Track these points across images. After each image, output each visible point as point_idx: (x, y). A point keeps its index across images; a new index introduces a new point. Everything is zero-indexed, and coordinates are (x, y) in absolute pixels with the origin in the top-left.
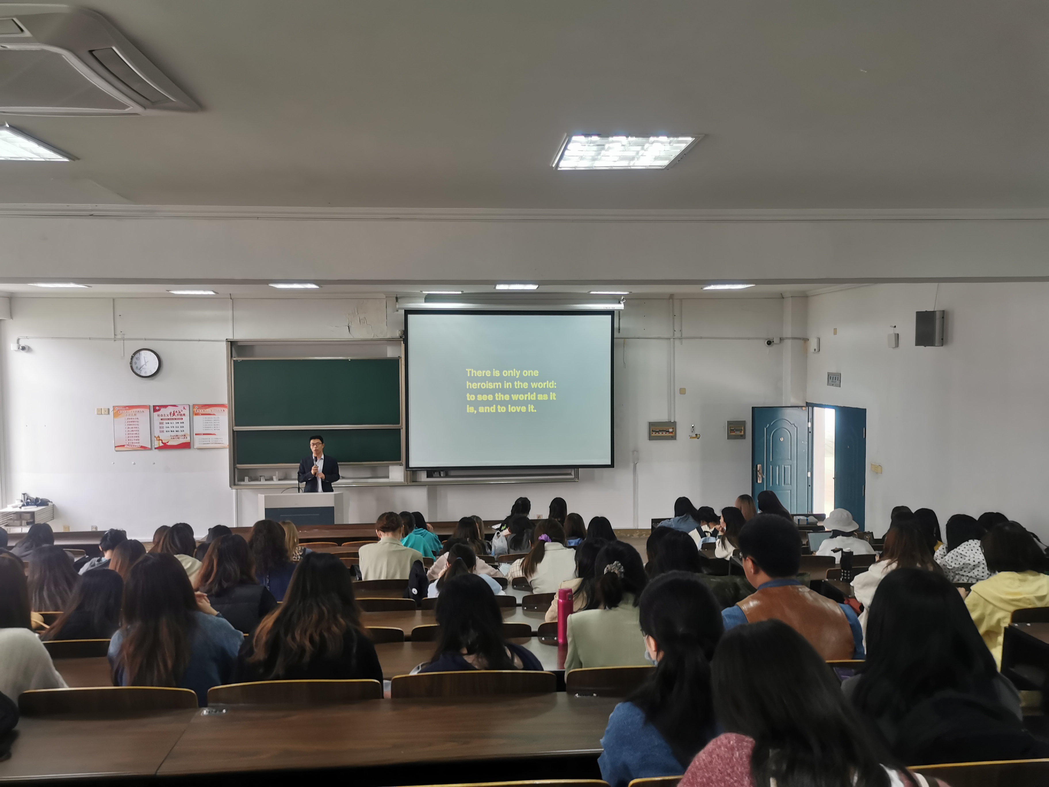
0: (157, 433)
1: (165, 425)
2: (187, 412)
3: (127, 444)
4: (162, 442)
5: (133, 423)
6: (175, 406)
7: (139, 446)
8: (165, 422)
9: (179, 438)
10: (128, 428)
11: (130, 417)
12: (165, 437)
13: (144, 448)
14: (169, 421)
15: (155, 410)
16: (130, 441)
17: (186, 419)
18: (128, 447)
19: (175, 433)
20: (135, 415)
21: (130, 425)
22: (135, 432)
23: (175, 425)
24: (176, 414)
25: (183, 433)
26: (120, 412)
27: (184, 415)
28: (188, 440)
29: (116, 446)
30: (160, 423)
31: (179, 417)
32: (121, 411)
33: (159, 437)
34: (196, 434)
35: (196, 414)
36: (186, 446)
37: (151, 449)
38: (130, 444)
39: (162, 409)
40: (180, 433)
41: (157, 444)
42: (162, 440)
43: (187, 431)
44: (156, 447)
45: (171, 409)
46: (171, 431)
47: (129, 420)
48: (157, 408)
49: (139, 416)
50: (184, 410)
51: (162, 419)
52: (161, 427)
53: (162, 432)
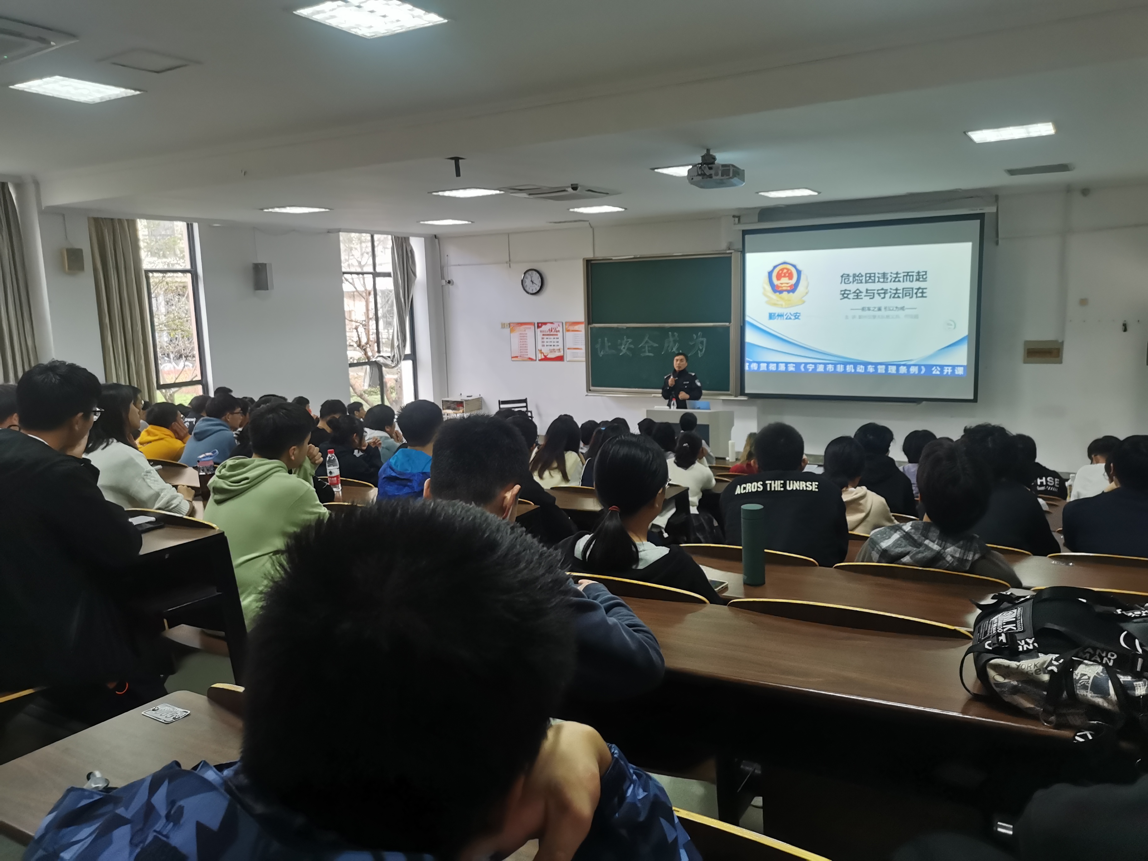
0: (539, 347)
1: (545, 340)
2: (560, 329)
3: (520, 355)
6: (552, 323)
7: (528, 357)
8: (545, 337)
9: (555, 352)
11: (522, 333)
12: (546, 350)
13: (531, 359)
14: (548, 337)
15: (538, 327)
16: (522, 353)
17: (560, 335)
18: (520, 358)
19: (552, 348)
20: (525, 331)
21: (521, 338)
22: (525, 346)
23: (552, 340)
24: (553, 330)
25: (558, 348)
26: (514, 328)
27: (559, 331)
28: (561, 354)
29: (513, 356)
30: (543, 338)
31: (555, 333)
33: (541, 350)
34: (568, 349)
35: (568, 331)
36: (560, 358)
37: (536, 360)
39: (544, 326)
40: (556, 348)
41: (540, 356)
42: (543, 353)
43: (561, 346)
44: (540, 358)
45: (548, 327)
46: (550, 346)
48: (540, 325)
49: (527, 331)
50: (558, 327)
51: (543, 335)
52: (543, 342)
53: (543, 346)
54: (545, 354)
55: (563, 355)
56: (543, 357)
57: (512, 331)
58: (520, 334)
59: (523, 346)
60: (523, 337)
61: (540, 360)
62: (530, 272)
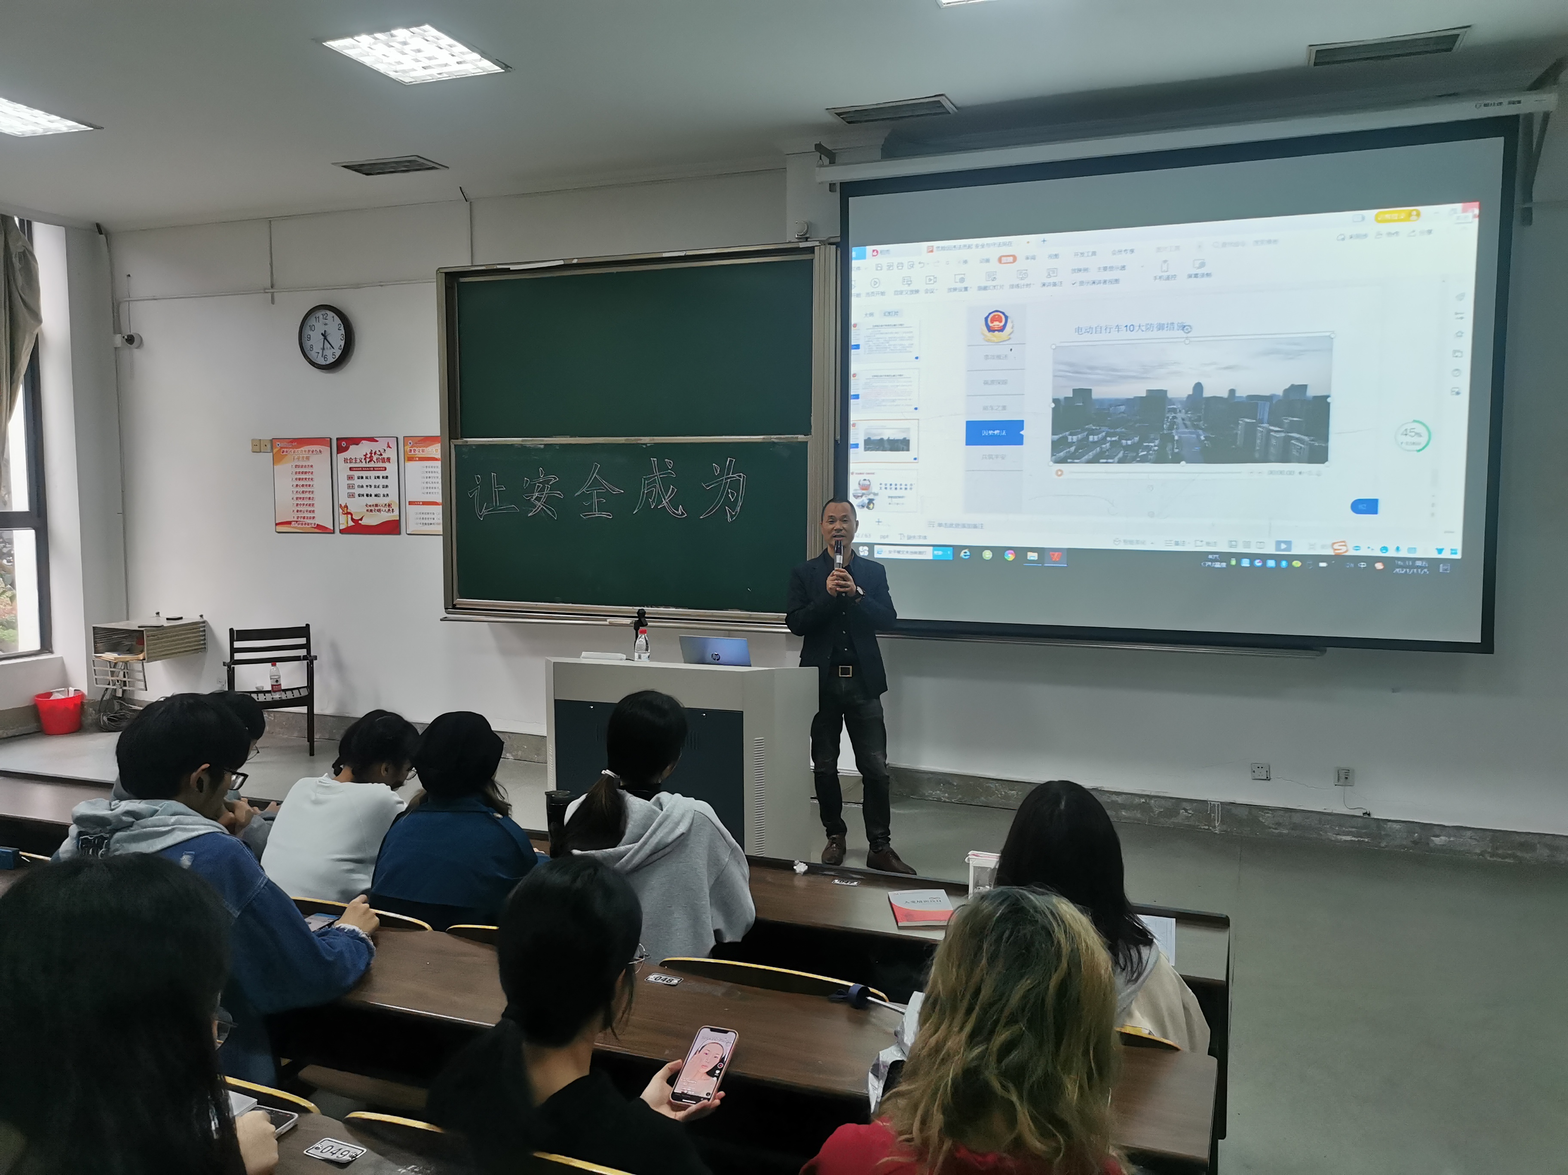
0: (343, 500)
1: (356, 482)
2: (391, 454)
3: (295, 519)
4: (352, 519)
5: (304, 476)
6: (372, 439)
7: (315, 524)
8: (356, 474)
9: (379, 511)
10: (297, 485)
11: (300, 463)
12: (357, 506)
13: (321, 529)
14: (364, 474)
15: (341, 450)
16: (300, 515)
17: (392, 468)
18: (296, 525)
19: (373, 501)
20: (308, 458)
21: (300, 479)
22: (307, 495)
23: (373, 482)
24: (375, 459)
25: (386, 501)
26: (283, 452)
27: (389, 459)
28: (394, 516)
29: (277, 522)
30: (350, 478)
31: (381, 465)
32: (285, 450)
33: (346, 507)
34: (411, 503)
35: (411, 459)
36: (392, 528)
37: (333, 532)
38: (299, 520)
39: (352, 448)
40: (381, 501)
41: (344, 522)
42: (352, 515)
43: (393, 498)
44: (342, 527)
46: (367, 495)
47: (298, 470)
48: (344, 444)
49: (314, 460)
50: (388, 450)
51: (351, 469)
52: (350, 487)
53: (351, 496)
54: (354, 518)
55: (398, 519)
56: (351, 523)
57: (276, 460)
58: (296, 466)
59: (305, 497)
60: (303, 476)
61: (342, 532)
62: (320, 314)
